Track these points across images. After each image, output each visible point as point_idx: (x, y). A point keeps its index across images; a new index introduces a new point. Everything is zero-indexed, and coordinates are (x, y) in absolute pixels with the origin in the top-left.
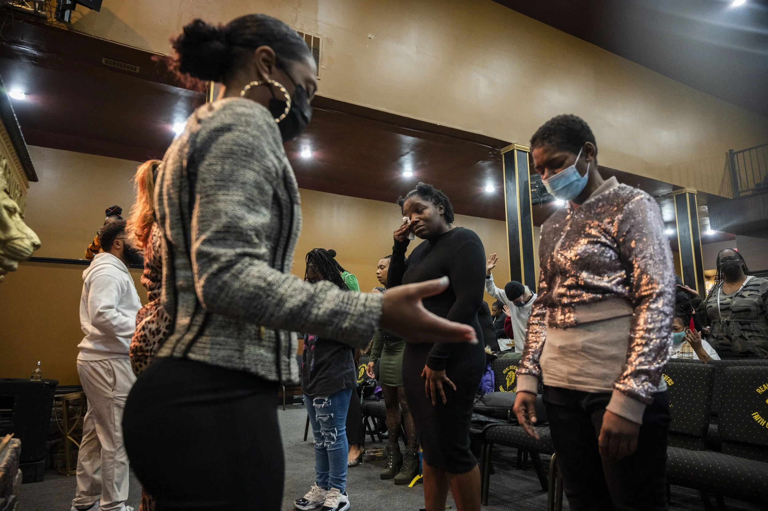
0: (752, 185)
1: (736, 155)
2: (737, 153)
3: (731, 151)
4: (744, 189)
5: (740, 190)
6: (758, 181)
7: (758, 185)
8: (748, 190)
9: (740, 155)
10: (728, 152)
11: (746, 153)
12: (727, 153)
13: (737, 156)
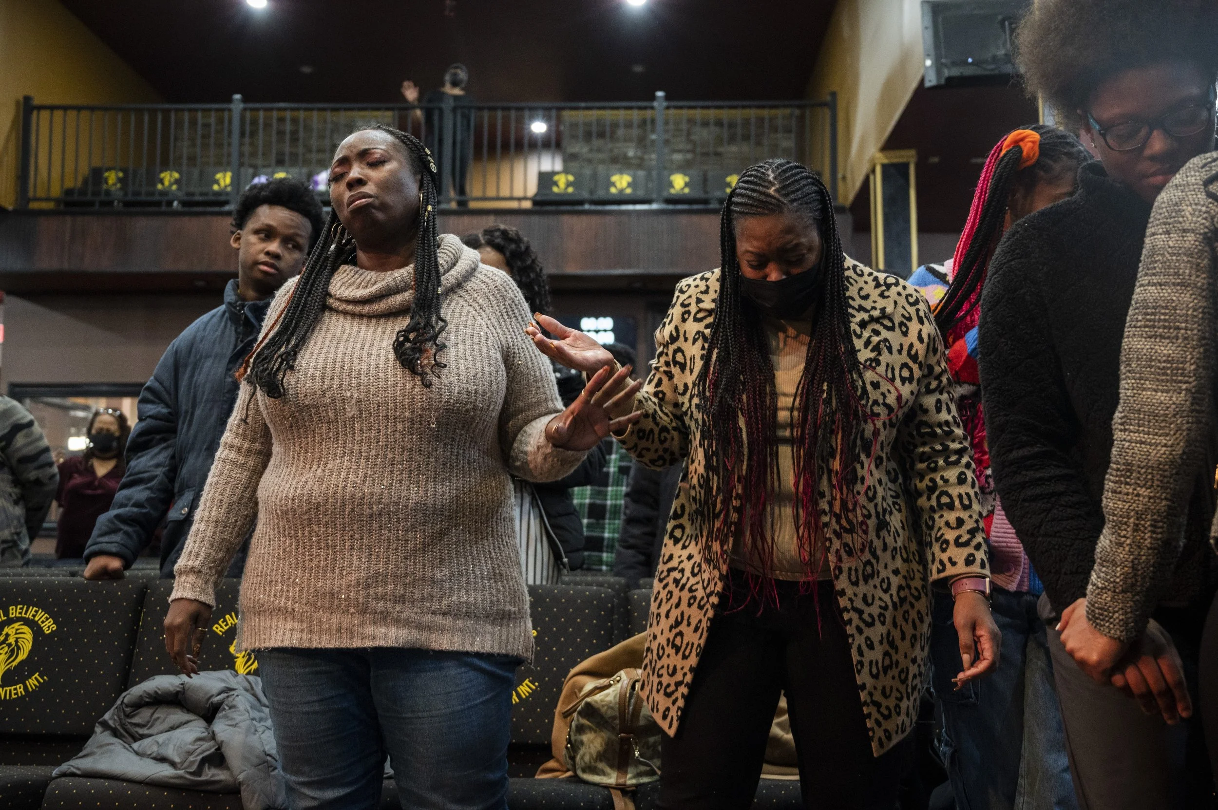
0: (56, 191)
1: (35, 113)
2: (40, 108)
3: (27, 99)
4: (41, 193)
5: (31, 194)
6: (69, 184)
7: (69, 192)
8: (48, 199)
9: (45, 114)
10: (21, 99)
11: (58, 114)
12: (17, 103)
13: (38, 114)
